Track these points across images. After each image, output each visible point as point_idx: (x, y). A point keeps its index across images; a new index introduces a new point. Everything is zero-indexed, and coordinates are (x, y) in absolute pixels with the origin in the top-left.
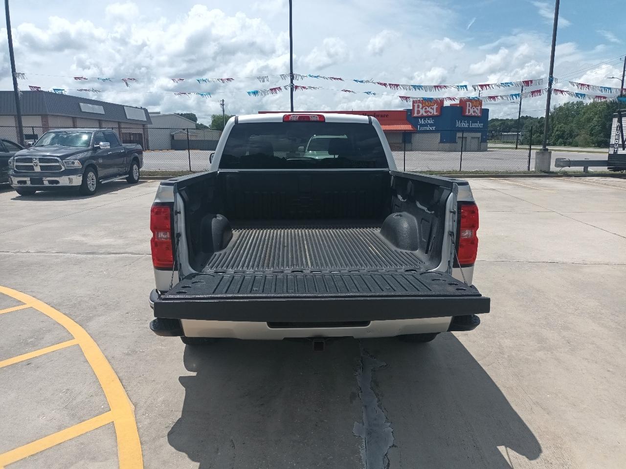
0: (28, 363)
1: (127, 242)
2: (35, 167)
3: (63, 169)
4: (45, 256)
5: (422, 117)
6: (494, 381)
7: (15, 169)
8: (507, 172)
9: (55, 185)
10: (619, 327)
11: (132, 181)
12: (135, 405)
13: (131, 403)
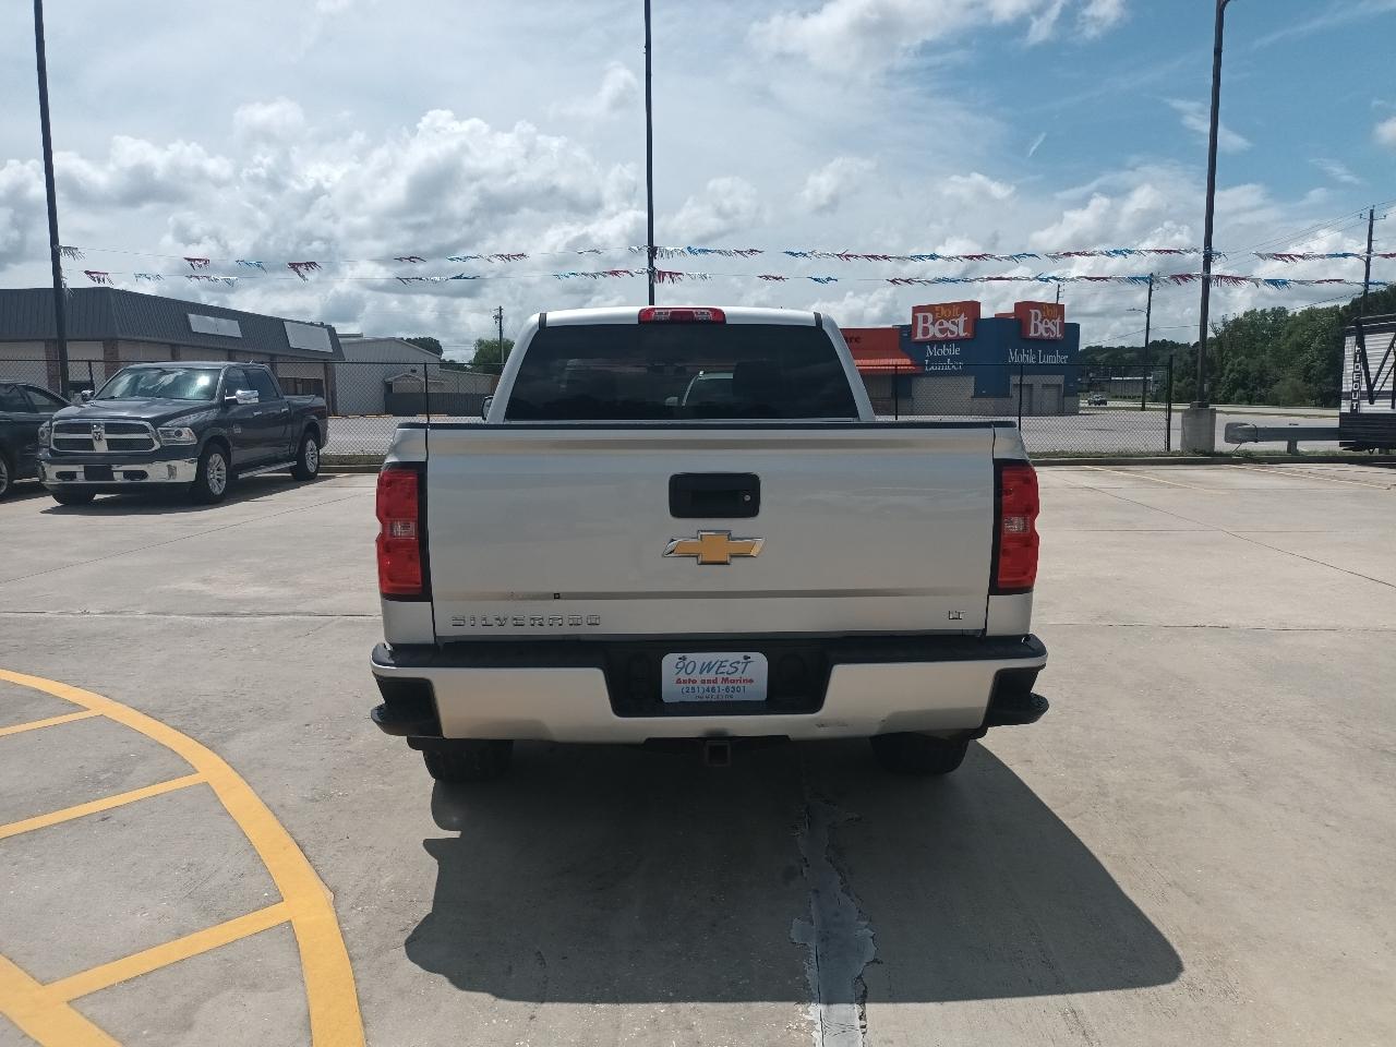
0: (105, 817)
1: (299, 593)
2: (95, 443)
3: (157, 446)
4: (124, 620)
5: (935, 342)
6: (1087, 845)
7: (53, 447)
8: (1120, 454)
9: (137, 481)
10: (1354, 746)
11: (302, 476)
12: (335, 891)
13: (324, 886)
